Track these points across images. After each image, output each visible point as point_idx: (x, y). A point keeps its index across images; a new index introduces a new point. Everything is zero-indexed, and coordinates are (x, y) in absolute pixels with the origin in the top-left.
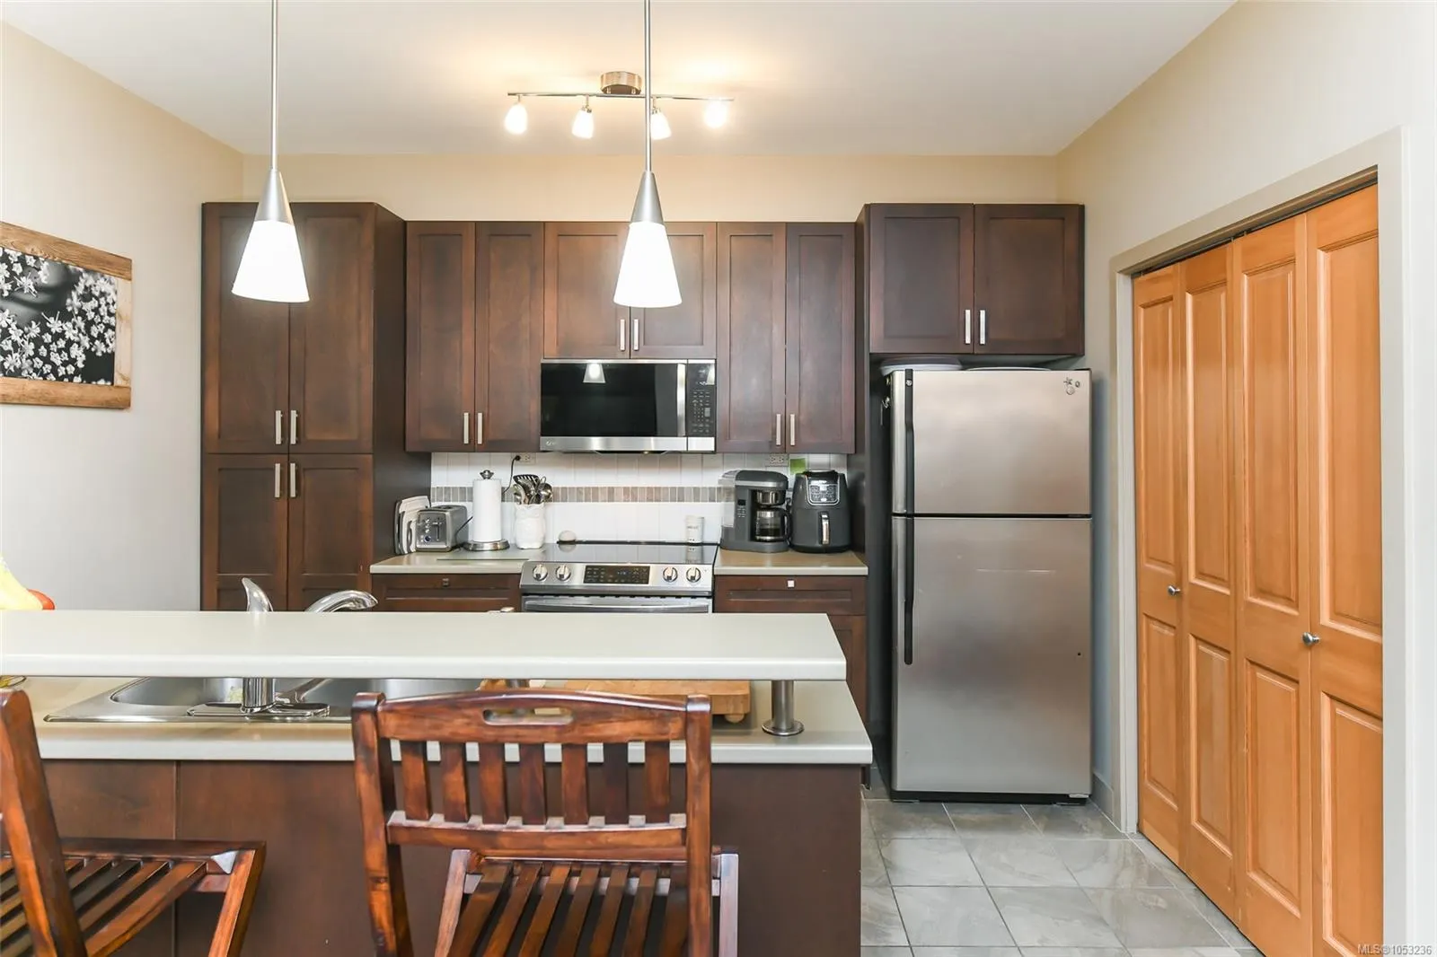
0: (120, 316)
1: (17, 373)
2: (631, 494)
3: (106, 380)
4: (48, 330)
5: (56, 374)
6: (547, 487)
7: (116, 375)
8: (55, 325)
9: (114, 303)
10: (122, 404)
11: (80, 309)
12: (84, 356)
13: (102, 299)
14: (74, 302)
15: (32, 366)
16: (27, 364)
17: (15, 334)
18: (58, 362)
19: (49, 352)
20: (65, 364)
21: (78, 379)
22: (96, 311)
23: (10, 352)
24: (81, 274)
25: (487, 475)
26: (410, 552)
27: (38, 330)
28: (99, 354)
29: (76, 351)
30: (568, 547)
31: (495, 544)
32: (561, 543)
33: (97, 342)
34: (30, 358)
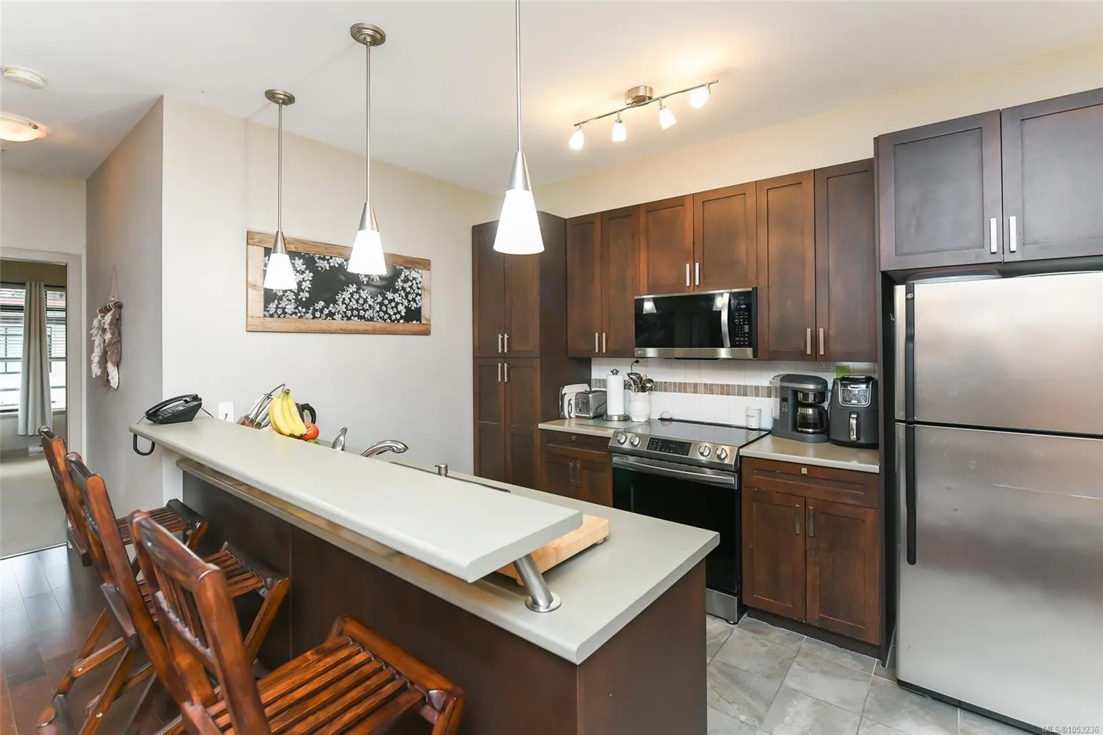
0: (424, 289)
1: (372, 319)
2: (709, 389)
3: (417, 321)
4: (387, 298)
5: (391, 319)
6: (651, 381)
7: (422, 318)
8: (390, 295)
9: (420, 283)
10: (426, 333)
11: (402, 287)
12: (405, 310)
13: (414, 282)
14: (399, 284)
15: (378, 316)
16: (376, 315)
17: (370, 301)
18: (392, 313)
19: (387, 308)
20: (395, 314)
21: (402, 321)
22: (411, 287)
23: (367, 310)
24: (402, 270)
25: (615, 372)
26: (570, 417)
27: (381, 298)
28: (413, 308)
29: (400, 308)
30: (667, 423)
31: (619, 417)
32: (662, 419)
33: (412, 303)
34: (378, 312)
